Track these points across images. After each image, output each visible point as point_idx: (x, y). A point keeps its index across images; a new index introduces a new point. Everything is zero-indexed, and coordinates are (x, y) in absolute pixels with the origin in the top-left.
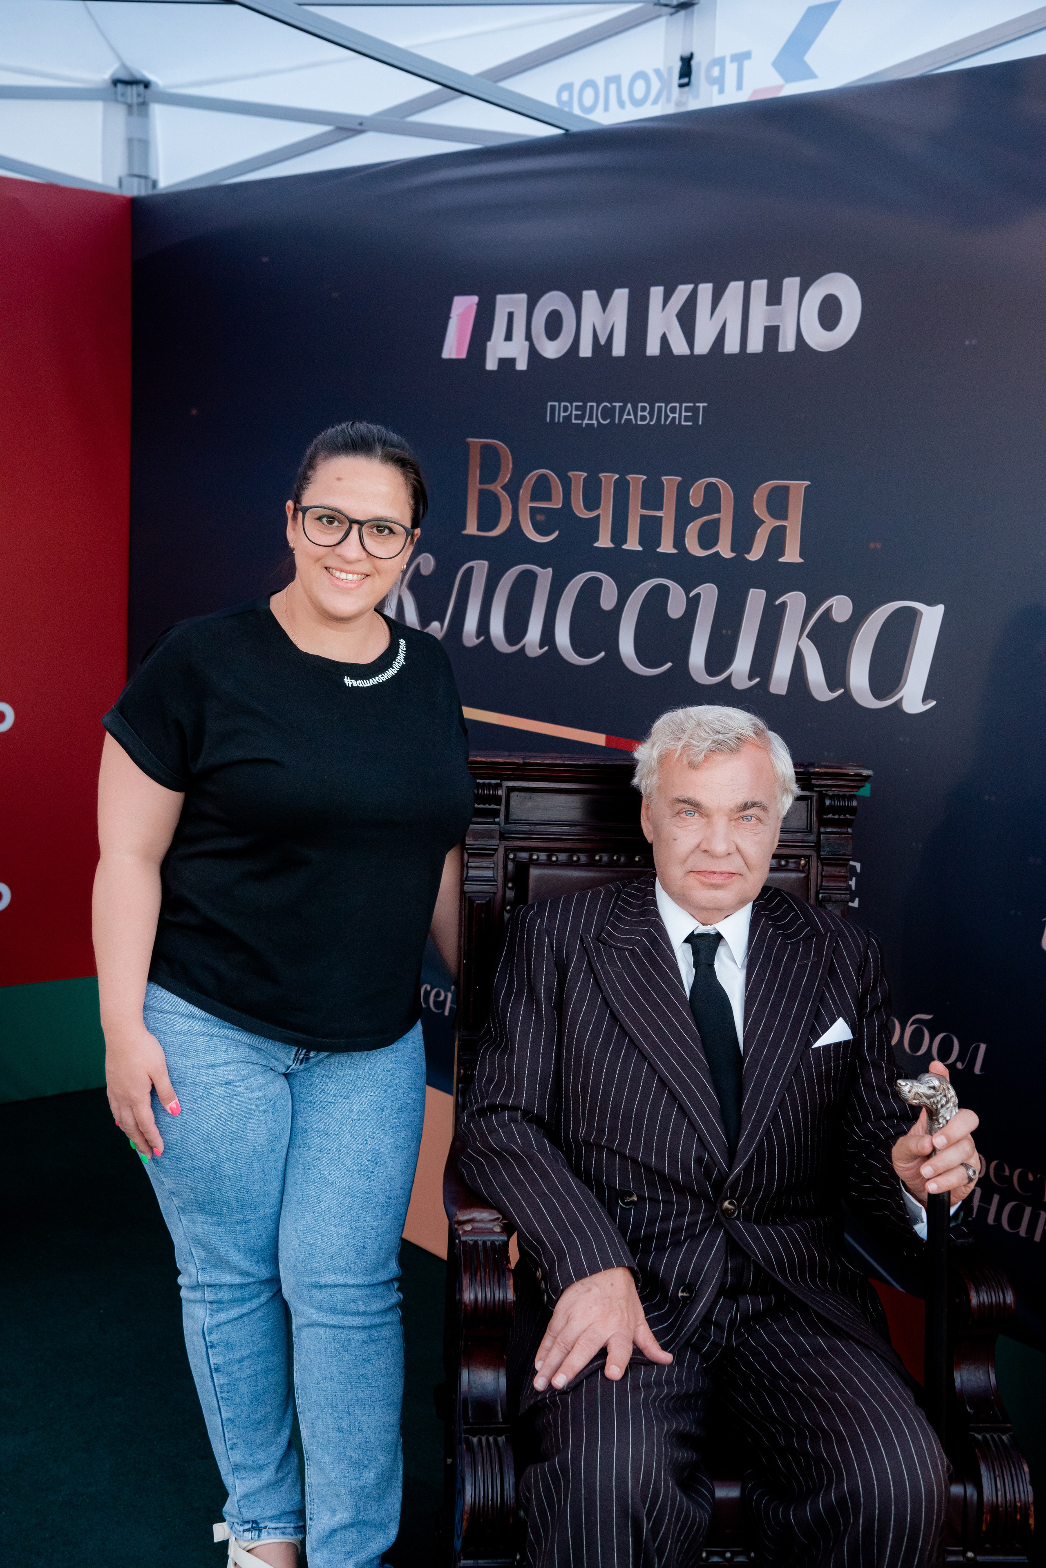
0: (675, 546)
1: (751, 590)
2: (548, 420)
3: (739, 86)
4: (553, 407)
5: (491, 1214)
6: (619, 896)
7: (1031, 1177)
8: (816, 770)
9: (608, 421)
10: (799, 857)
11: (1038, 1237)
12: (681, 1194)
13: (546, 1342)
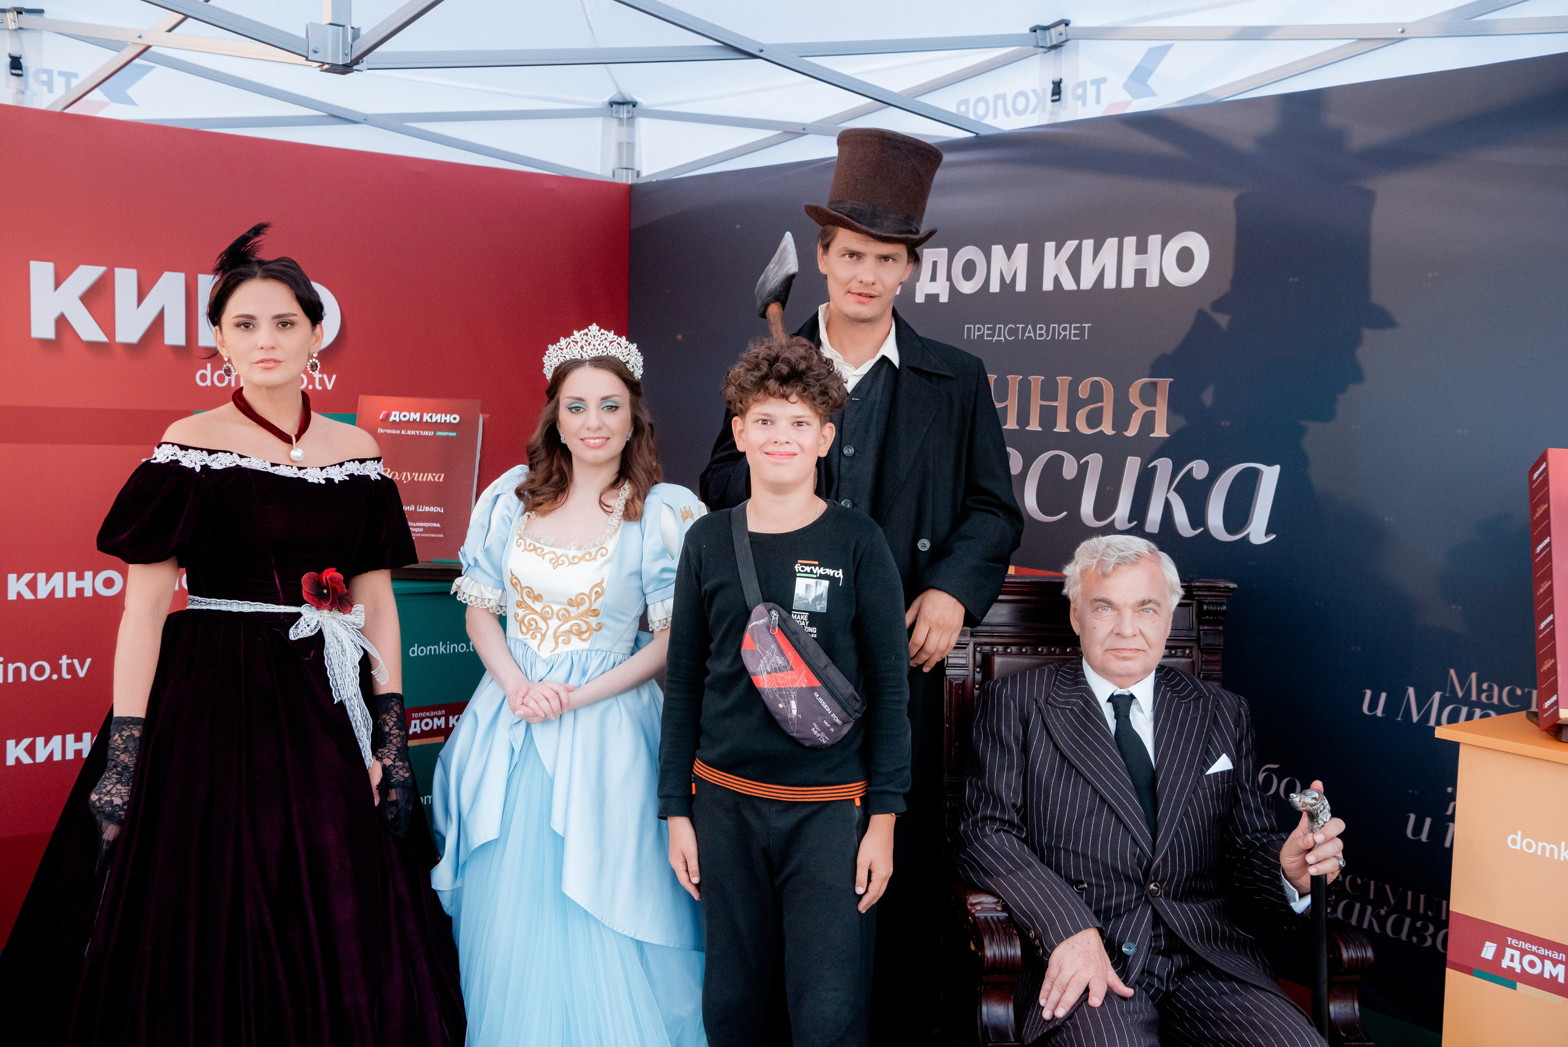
0: (1068, 427)
1: (1129, 458)
2: (967, 337)
3: (1098, 106)
4: (969, 329)
6: (1059, 672)
7: (1359, 881)
8: (1197, 584)
9: (1014, 337)
10: (1185, 648)
11: (1365, 925)
12: (1119, 881)
13: (1046, 985)
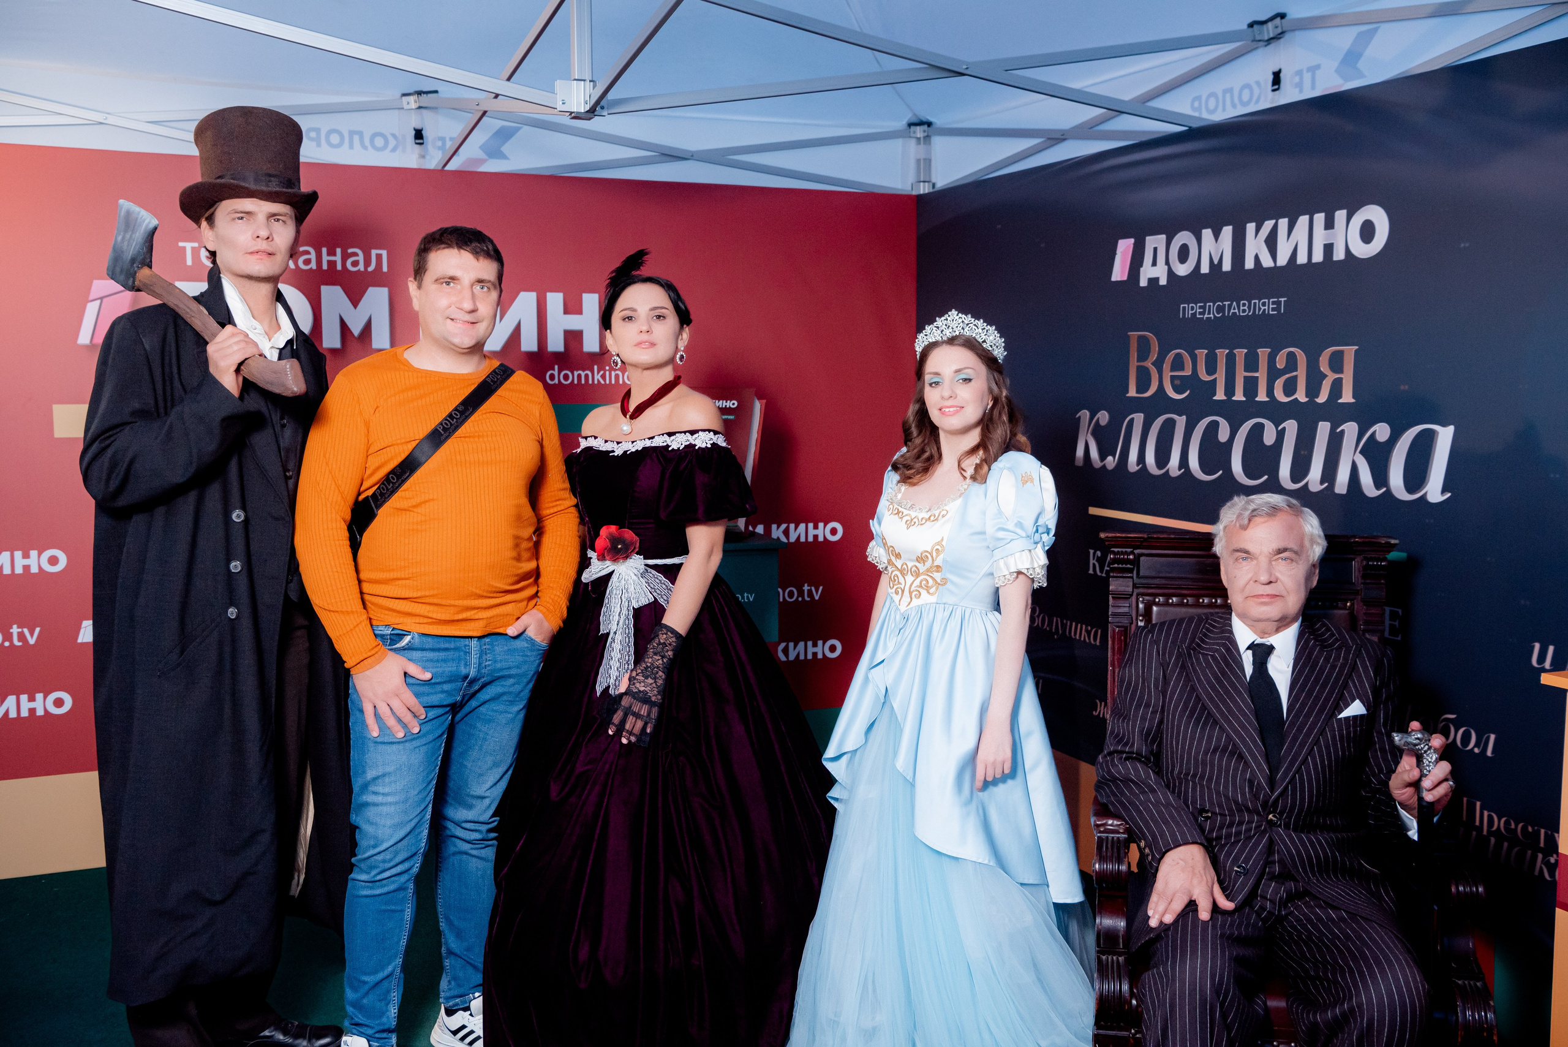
0: (1268, 396)
1: (1320, 423)
2: (1181, 317)
3: (1313, 87)
4: (1184, 308)
5: (1118, 821)
6: (1207, 621)
7: (1530, 829)
8: (1357, 540)
9: (1221, 314)
10: (1346, 600)
11: (1537, 873)
12: (1240, 811)
13: (1154, 898)
